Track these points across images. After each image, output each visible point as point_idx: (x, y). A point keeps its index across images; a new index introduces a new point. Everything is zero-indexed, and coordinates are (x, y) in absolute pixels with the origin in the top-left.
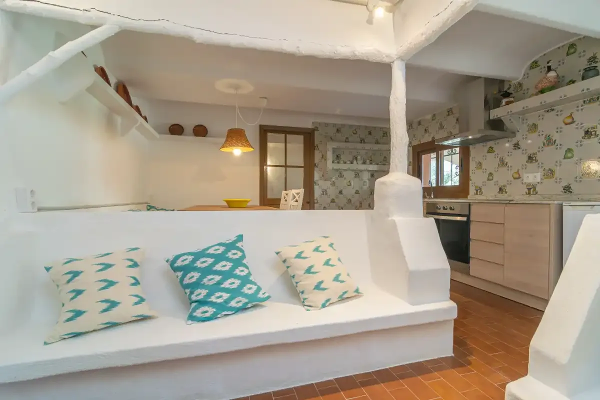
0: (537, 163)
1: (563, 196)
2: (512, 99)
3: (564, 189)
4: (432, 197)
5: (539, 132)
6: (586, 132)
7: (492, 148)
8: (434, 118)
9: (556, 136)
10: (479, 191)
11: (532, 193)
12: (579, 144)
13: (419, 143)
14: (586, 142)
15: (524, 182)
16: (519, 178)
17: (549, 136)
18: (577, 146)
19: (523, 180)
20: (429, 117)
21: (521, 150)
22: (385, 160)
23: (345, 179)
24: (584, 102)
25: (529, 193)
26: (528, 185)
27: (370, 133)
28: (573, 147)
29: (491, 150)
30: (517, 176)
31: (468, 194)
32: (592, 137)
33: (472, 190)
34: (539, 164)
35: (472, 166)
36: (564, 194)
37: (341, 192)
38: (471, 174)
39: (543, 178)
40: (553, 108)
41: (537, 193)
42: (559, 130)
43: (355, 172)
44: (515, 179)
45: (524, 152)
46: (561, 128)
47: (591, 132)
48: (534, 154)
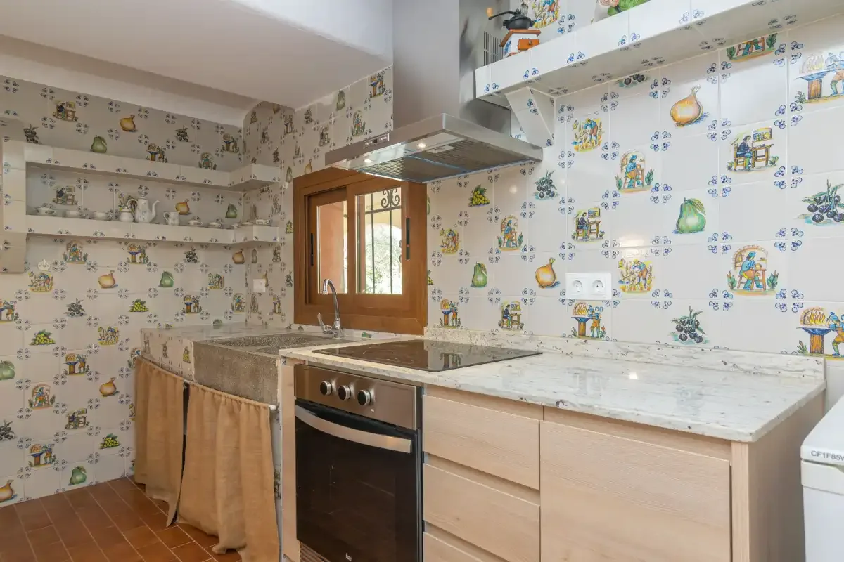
0: (603, 241)
1: (676, 351)
2: (533, 37)
3: (679, 329)
4: (338, 325)
5: (606, 148)
6: (738, 149)
7: (482, 192)
8: (341, 103)
9: (651, 161)
10: (451, 315)
11: (589, 333)
12: (720, 186)
13: (309, 172)
14: (742, 180)
15: (568, 297)
16: (553, 284)
17: (634, 157)
18: (714, 193)
19: (563, 293)
20: (329, 99)
21: (556, 200)
22: (232, 214)
23: (92, 267)
24: (731, 53)
25: (583, 334)
26: (579, 307)
27: (182, 135)
28: (700, 195)
29: (478, 197)
30: (547, 278)
31: (424, 323)
32: (757, 164)
33: (434, 313)
34: (606, 245)
35: (434, 241)
36: (679, 343)
37: (75, 310)
38: (430, 266)
39: (619, 287)
40: (641, 73)
41: (604, 333)
42: (660, 142)
43: (130, 247)
44: (542, 286)
45: (566, 206)
46: (666, 135)
47: (755, 150)
48: (592, 214)
